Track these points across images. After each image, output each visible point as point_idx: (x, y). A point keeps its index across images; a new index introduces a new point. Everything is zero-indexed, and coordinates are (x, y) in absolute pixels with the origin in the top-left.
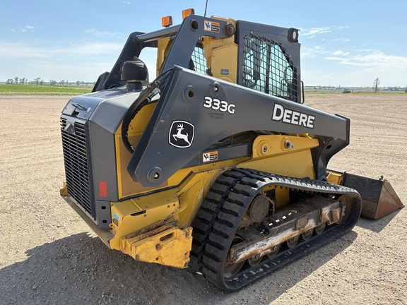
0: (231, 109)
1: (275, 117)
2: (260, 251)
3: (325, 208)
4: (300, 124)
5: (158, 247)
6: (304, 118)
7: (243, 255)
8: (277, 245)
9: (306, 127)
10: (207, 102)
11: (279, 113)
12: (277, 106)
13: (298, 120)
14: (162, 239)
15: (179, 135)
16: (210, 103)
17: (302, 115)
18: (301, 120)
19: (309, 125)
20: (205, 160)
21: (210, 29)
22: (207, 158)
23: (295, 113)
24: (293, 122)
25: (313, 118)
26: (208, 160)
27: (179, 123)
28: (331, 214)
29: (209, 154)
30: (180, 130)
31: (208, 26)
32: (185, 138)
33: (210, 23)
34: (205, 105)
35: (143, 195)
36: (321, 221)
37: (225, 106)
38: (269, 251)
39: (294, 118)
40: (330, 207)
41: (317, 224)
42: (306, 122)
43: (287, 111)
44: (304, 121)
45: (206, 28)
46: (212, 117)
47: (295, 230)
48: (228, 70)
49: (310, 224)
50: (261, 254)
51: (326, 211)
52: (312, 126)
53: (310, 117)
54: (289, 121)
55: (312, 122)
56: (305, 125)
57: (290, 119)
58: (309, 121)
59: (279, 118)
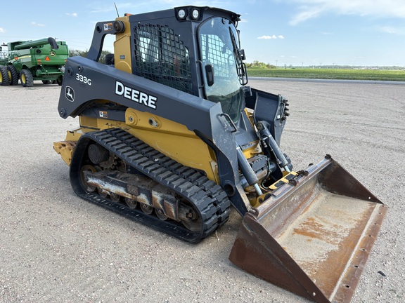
0: (89, 82)
1: (117, 92)
2: (101, 187)
3: (156, 193)
4: (141, 102)
6: (144, 97)
9: (148, 106)
11: (120, 89)
12: (118, 83)
13: (138, 98)
14: (62, 145)
15: (69, 94)
17: (142, 94)
18: (141, 99)
19: (150, 105)
20: (101, 116)
23: (134, 91)
27: (68, 87)
29: (102, 113)
30: (69, 91)
31: (106, 27)
32: (71, 95)
33: (107, 25)
38: (108, 192)
40: (161, 194)
41: (150, 203)
42: (147, 102)
43: (126, 88)
44: (145, 100)
46: (81, 86)
47: (127, 191)
48: (125, 56)
49: (143, 198)
50: (103, 191)
51: (157, 196)
52: (154, 107)
53: (151, 97)
54: (130, 97)
55: (154, 103)
56: (146, 104)
57: (131, 95)
58: (150, 101)
59: (121, 93)
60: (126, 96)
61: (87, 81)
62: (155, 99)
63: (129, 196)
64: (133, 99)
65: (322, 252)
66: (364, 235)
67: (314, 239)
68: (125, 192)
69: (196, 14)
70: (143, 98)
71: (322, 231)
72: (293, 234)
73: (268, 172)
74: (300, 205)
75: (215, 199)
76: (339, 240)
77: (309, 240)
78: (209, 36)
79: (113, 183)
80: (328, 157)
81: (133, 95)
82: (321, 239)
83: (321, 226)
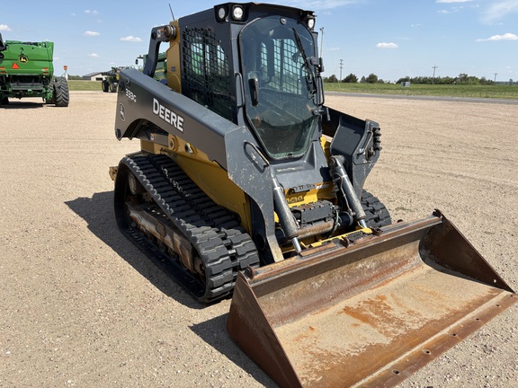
2: (139, 222)
3: (176, 236)
4: (171, 123)
6: (174, 117)
9: (177, 129)
10: (126, 92)
11: (156, 108)
12: (155, 101)
13: (170, 119)
15: (121, 112)
16: (128, 93)
17: (172, 114)
18: (172, 119)
19: (178, 127)
23: (166, 110)
27: (121, 105)
30: (121, 109)
32: (123, 114)
33: (160, 31)
38: (144, 229)
40: (180, 238)
41: (173, 247)
42: (177, 123)
43: (161, 107)
44: (175, 121)
47: (157, 230)
48: (175, 67)
49: (168, 239)
50: (141, 227)
51: (177, 239)
52: (182, 130)
53: (179, 118)
54: (163, 118)
55: (181, 124)
56: (175, 126)
57: (164, 115)
58: (179, 123)
59: (156, 112)
60: (161, 116)
61: (133, 97)
62: (182, 120)
63: (158, 236)
64: (166, 119)
65: (360, 343)
66: (446, 331)
67: (364, 325)
68: (155, 231)
69: (238, 13)
70: (174, 119)
71: (383, 315)
72: (339, 313)
73: (334, 225)
74: (376, 276)
75: (234, 251)
76: (401, 331)
77: (356, 325)
78: (285, 41)
79: (147, 219)
80: (437, 213)
81: (167, 115)
82: (374, 326)
83: (389, 308)
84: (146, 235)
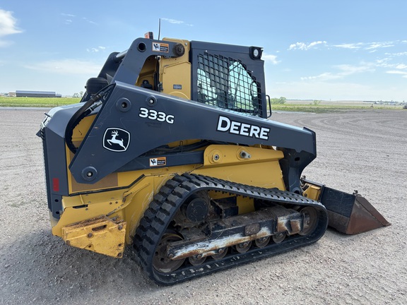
0: (170, 119)
1: (220, 128)
2: (201, 252)
3: (282, 218)
4: (251, 135)
5: (90, 236)
7: (180, 253)
8: (222, 248)
9: (259, 138)
10: (142, 112)
11: (224, 124)
12: (222, 118)
13: (249, 132)
14: (94, 229)
15: (114, 140)
16: (146, 113)
17: (253, 127)
18: (252, 132)
19: (261, 137)
20: (151, 164)
21: (158, 50)
22: (154, 162)
23: (243, 125)
24: (242, 133)
25: (268, 130)
26: (156, 164)
27: (113, 130)
28: (289, 224)
29: (156, 160)
30: (114, 136)
31: (156, 47)
32: (121, 143)
33: (159, 45)
34: (140, 115)
35: (92, 192)
36: (276, 230)
37: (163, 117)
38: (213, 252)
39: (242, 129)
40: (287, 217)
41: (272, 232)
42: (259, 134)
43: (233, 123)
44: (256, 133)
45: (154, 49)
46: (149, 126)
47: (244, 235)
48: (180, 86)
49: (263, 232)
50: (204, 255)
51: (283, 221)
52: (266, 138)
53: (263, 129)
54: (237, 132)
55: (266, 134)
56: (257, 136)
57: (238, 130)
58: (262, 133)
60: (232, 131)
61: (164, 117)
68: (240, 238)
70: (255, 131)
84: (209, 258)
